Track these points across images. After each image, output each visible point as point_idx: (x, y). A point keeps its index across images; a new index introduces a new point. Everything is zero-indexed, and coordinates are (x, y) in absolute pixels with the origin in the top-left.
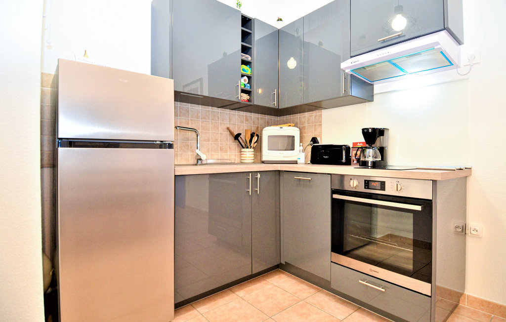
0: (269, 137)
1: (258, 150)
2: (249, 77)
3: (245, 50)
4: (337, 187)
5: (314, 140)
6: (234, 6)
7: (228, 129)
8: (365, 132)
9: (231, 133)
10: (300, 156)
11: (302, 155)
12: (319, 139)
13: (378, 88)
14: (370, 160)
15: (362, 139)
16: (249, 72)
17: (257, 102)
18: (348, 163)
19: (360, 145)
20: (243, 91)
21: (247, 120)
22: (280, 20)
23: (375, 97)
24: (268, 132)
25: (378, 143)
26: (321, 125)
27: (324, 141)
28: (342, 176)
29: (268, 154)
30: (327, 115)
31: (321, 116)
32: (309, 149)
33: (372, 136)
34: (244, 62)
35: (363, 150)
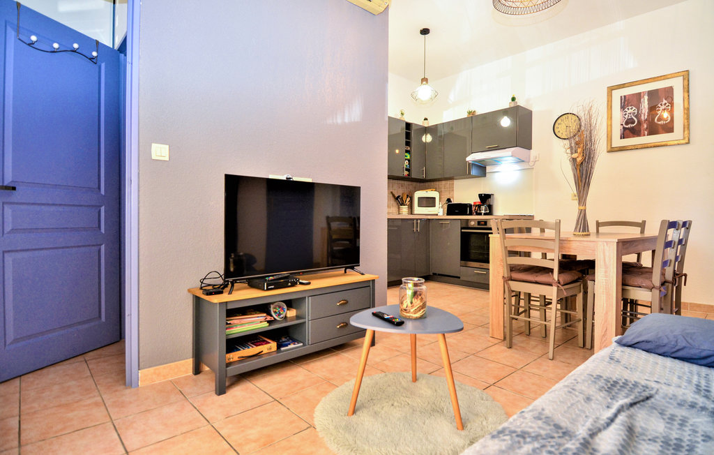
0: (419, 198)
1: (411, 207)
2: (409, 160)
3: (408, 144)
4: (464, 226)
5: (449, 200)
6: (399, 117)
7: (392, 193)
8: (480, 196)
9: (394, 195)
10: (439, 211)
11: (441, 210)
12: (452, 200)
13: (489, 169)
14: (483, 212)
15: (478, 200)
16: (408, 157)
17: (414, 176)
18: (471, 214)
19: (477, 204)
20: (407, 170)
21: (402, 186)
22: (426, 119)
23: (487, 174)
24: (419, 194)
25: (487, 202)
26: (453, 190)
27: (455, 201)
28: (468, 220)
29: (418, 210)
30: (458, 184)
31: (453, 184)
32: (446, 206)
33: (485, 198)
34: (407, 151)
35: (479, 206)
